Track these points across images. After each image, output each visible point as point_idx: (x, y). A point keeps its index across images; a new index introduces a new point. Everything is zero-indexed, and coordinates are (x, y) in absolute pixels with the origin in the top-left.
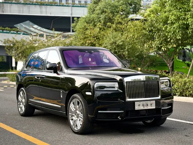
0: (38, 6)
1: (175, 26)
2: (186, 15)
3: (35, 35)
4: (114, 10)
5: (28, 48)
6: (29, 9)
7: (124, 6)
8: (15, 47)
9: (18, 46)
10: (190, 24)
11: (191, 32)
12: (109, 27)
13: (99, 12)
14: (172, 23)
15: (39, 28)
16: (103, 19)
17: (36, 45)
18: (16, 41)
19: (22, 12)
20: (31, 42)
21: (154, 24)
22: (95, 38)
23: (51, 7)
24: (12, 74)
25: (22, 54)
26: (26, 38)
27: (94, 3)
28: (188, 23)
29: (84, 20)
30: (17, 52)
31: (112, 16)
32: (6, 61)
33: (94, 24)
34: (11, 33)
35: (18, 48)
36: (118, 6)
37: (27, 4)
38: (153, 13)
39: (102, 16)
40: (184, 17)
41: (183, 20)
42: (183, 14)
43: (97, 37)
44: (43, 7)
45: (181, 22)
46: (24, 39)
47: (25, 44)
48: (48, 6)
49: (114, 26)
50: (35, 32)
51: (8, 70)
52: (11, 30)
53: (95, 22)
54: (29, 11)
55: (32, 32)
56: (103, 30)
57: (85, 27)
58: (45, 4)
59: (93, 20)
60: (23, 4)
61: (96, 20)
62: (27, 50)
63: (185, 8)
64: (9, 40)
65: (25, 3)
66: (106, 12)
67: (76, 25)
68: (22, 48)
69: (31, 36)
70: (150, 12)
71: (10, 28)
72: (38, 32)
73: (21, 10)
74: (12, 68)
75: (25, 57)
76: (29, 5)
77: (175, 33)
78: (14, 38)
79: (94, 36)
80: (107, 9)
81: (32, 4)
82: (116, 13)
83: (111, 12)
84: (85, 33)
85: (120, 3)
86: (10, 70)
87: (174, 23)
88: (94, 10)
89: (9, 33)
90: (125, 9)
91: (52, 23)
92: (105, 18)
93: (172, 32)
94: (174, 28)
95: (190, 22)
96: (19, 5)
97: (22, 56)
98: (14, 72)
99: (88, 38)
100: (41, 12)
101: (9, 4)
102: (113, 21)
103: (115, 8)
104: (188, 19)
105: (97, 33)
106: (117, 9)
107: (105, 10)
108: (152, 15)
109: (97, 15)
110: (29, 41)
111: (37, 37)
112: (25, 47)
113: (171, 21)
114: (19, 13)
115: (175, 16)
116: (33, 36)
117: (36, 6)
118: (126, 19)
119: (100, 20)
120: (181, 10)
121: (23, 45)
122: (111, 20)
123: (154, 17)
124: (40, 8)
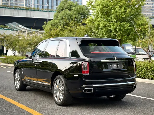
0: (25, 11)
1: (103, 30)
2: (110, 24)
3: (20, 32)
4: (70, 17)
5: (14, 40)
6: (18, 13)
7: (76, 15)
8: (5, 40)
9: (7, 39)
10: (112, 30)
11: (113, 35)
12: (66, 29)
13: (61, 18)
14: (102, 29)
15: (23, 27)
16: (63, 23)
17: (20, 39)
18: (6, 35)
19: (13, 14)
20: (16, 37)
21: (92, 28)
22: (57, 36)
23: (34, 11)
24: (3, 58)
25: (10, 44)
26: (14, 34)
27: (58, 12)
28: (111, 29)
29: (50, 24)
30: (7, 43)
31: (68, 21)
32: (2, 49)
33: (57, 26)
34: (5, 29)
35: (7, 41)
36: (73, 15)
37: (17, 9)
38: (91, 22)
39: (62, 21)
40: (109, 25)
41: (108, 27)
42: (108, 23)
43: (58, 35)
44: (29, 11)
45: (107, 28)
46: (12, 34)
47: (12, 38)
48: (32, 11)
49: (69, 28)
50: (20, 30)
51: (1, 55)
52: (4, 27)
53: (57, 25)
54: (18, 14)
55: (18, 29)
56: (62, 31)
57: (50, 28)
58: (30, 9)
59: (57, 24)
60: (14, 9)
61: (58, 24)
62: (13, 42)
63: (110, 20)
64: (1, 35)
65: (15, 8)
66: (64, 19)
67: (46, 26)
68: (10, 40)
69: (17, 32)
70: (89, 21)
71: (3, 26)
72: (22, 30)
73: (13, 12)
74: (4, 54)
75: (12, 47)
76: (18, 10)
77: (104, 35)
78: (5, 34)
79: (56, 34)
80: (65, 17)
81: (21, 9)
82: (71, 20)
83: (68, 19)
84: (50, 32)
85: (74, 13)
86: (2, 55)
87: (103, 29)
88: (57, 17)
89: (3, 29)
90: (77, 17)
91: (35, 23)
92: (64, 23)
93: (102, 34)
94: (103, 32)
95: (112, 28)
96: (11, 9)
97: (10, 46)
98: (5, 56)
99: (52, 35)
100: (27, 15)
101: (3, 9)
102: (69, 25)
103: (71, 16)
104: (111, 26)
105: (58, 33)
106: (72, 17)
107: (64, 17)
108: (90, 23)
109: (59, 20)
110: (15, 36)
111: (21, 33)
112: (12, 40)
113: (101, 27)
114: (11, 15)
115: (103, 24)
116: (18, 32)
117: (24, 10)
118: (77, 24)
119: (61, 24)
120: (107, 21)
121: (11, 38)
122: (67, 24)
123: (91, 24)
124: (26, 12)
